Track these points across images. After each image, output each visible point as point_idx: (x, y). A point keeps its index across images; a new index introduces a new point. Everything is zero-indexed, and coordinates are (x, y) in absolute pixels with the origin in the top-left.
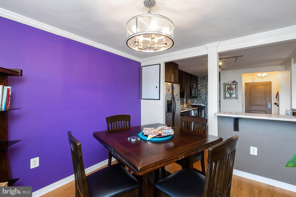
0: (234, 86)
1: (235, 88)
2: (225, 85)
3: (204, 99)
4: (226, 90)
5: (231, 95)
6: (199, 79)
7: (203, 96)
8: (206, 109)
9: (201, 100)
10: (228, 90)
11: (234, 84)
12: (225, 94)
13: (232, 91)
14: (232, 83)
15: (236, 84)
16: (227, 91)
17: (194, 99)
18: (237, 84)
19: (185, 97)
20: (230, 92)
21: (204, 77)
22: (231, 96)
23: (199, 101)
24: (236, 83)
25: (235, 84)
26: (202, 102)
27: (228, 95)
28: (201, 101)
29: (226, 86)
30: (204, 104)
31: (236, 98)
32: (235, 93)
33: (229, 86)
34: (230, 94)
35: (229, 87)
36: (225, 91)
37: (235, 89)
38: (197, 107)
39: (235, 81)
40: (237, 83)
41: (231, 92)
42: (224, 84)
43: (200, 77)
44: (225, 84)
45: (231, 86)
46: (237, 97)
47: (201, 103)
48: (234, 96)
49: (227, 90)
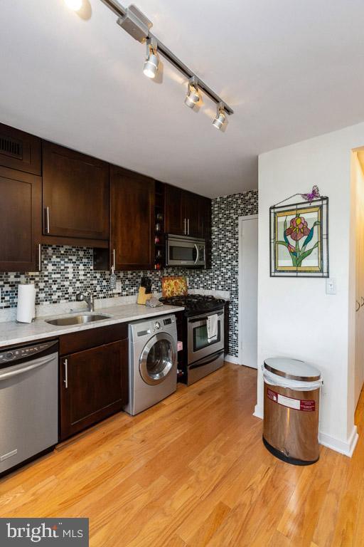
0: (310, 217)
1: (319, 223)
2: (275, 213)
3: (229, 274)
4: (281, 237)
5: (298, 256)
6: (215, 208)
7: (225, 264)
8: (234, 309)
9: (220, 278)
10: (289, 237)
11: (313, 204)
12: (274, 256)
13: (301, 242)
14: (304, 201)
15: (321, 207)
16: (281, 243)
17: (201, 276)
18: (325, 207)
20: (293, 243)
21: (230, 199)
22: (298, 262)
23: (216, 281)
24: (323, 199)
25: (320, 203)
26: (222, 283)
27: (286, 261)
28: (219, 282)
29: (281, 220)
30: (228, 293)
31: (321, 271)
32: (315, 250)
33: (290, 218)
34: (294, 253)
35: (292, 221)
36: (274, 243)
37: (316, 228)
38: (180, 305)
39: (314, 193)
40: (327, 198)
41: (297, 244)
42: (271, 208)
43: (218, 200)
44: (273, 208)
45: (298, 216)
46: (325, 270)
47: (220, 288)
48: (310, 262)
49: (285, 236)
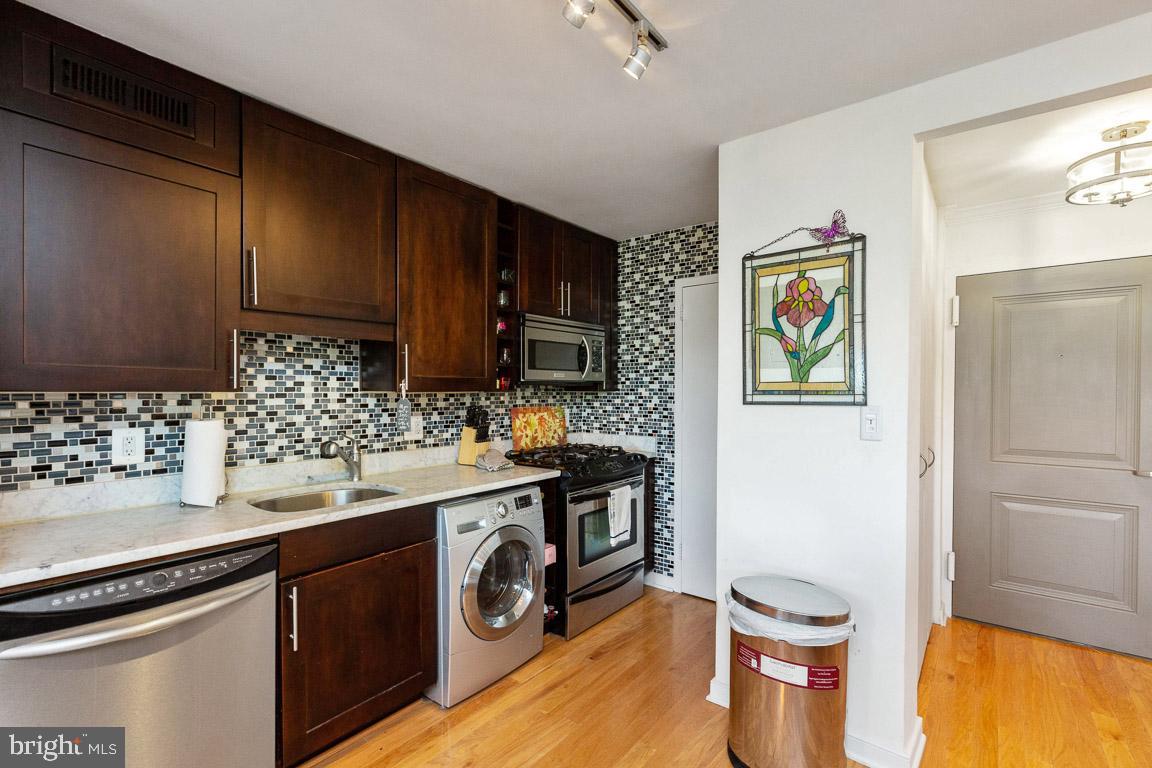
0: (828, 278)
1: (847, 290)
2: (754, 269)
3: (656, 400)
4: (766, 321)
5: (801, 360)
6: (626, 261)
7: (646, 379)
8: (666, 475)
9: (636, 409)
10: (783, 320)
11: (834, 250)
12: (752, 359)
13: (809, 330)
14: (815, 243)
15: (850, 256)
16: (767, 331)
17: (596, 404)
18: (858, 256)
19: (404, 386)
20: (790, 331)
21: (657, 243)
22: (801, 372)
23: (627, 417)
24: (854, 239)
25: (848, 248)
26: (641, 420)
27: (776, 371)
28: (634, 418)
29: (766, 283)
30: (654, 440)
31: (851, 391)
32: (839, 348)
33: (784, 280)
34: (793, 354)
35: (790, 286)
36: (751, 332)
37: (839, 301)
38: (552, 466)
39: (837, 227)
40: (862, 238)
41: (800, 335)
42: (745, 259)
43: (633, 243)
44: (751, 257)
45: (802, 275)
46: (859, 389)
47: (636, 429)
48: (827, 372)
49: (775, 317)
